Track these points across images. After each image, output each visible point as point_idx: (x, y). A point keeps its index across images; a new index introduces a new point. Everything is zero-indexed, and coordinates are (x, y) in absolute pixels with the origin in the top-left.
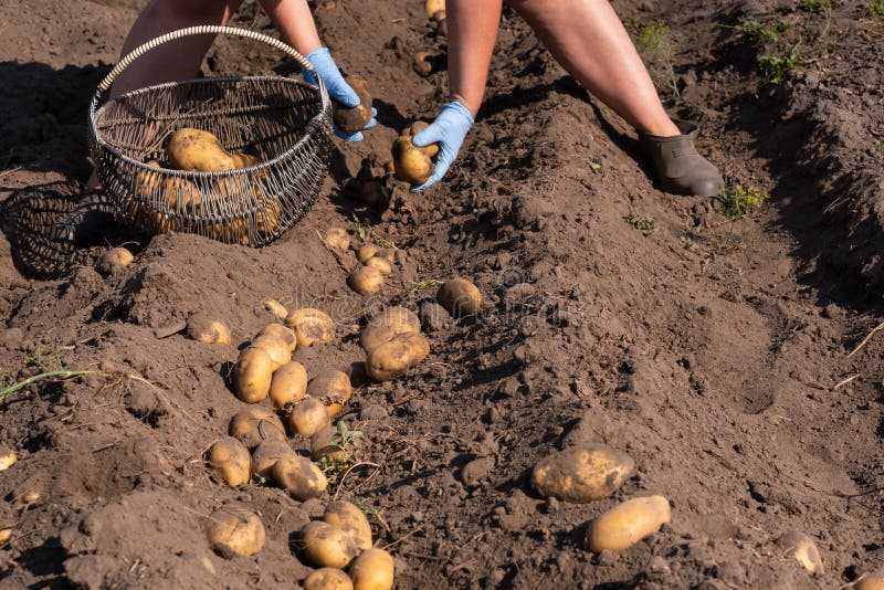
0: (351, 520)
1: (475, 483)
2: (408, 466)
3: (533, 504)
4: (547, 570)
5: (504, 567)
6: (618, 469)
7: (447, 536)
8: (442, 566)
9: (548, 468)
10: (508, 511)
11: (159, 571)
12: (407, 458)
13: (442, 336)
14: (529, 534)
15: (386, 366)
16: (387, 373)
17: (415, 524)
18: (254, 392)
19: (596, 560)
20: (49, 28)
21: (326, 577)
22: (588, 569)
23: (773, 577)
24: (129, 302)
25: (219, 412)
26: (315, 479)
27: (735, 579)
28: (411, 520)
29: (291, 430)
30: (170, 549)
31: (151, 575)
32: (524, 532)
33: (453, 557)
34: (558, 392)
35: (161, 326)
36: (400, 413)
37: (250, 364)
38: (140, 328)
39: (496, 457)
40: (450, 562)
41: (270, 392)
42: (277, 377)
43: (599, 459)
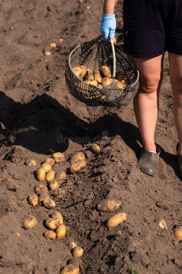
0: (57, 217)
1: (86, 207)
2: (74, 200)
3: (98, 213)
4: (98, 232)
5: (89, 230)
6: (117, 205)
7: (79, 221)
8: (76, 229)
9: (101, 205)
10: (92, 215)
11: (5, 238)
12: (74, 198)
13: (90, 159)
14: (95, 222)
15: (74, 170)
16: (74, 172)
17: (73, 217)
18: (41, 179)
19: (108, 230)
20: (6, 56)
21: (49, 233)
22: (106, 232)
23: (146, 235)
24: (12, 156)
25: (32, 185)
26: (52, 204)
27: (136, 236)
28: (72, 216)
29: (49, 188)
30: (10, 231)
31: (4, 239)
32: (95, 221)
33: (79, 227)
34: (109, 182)
35: (19, 162)
36: (75, 184)
37: (39, 172)
38: (13, 163)
39: (92, 199)
40: (78, 228)
41: (45, 178)
42: (47, 175)
43: (113, 202)
